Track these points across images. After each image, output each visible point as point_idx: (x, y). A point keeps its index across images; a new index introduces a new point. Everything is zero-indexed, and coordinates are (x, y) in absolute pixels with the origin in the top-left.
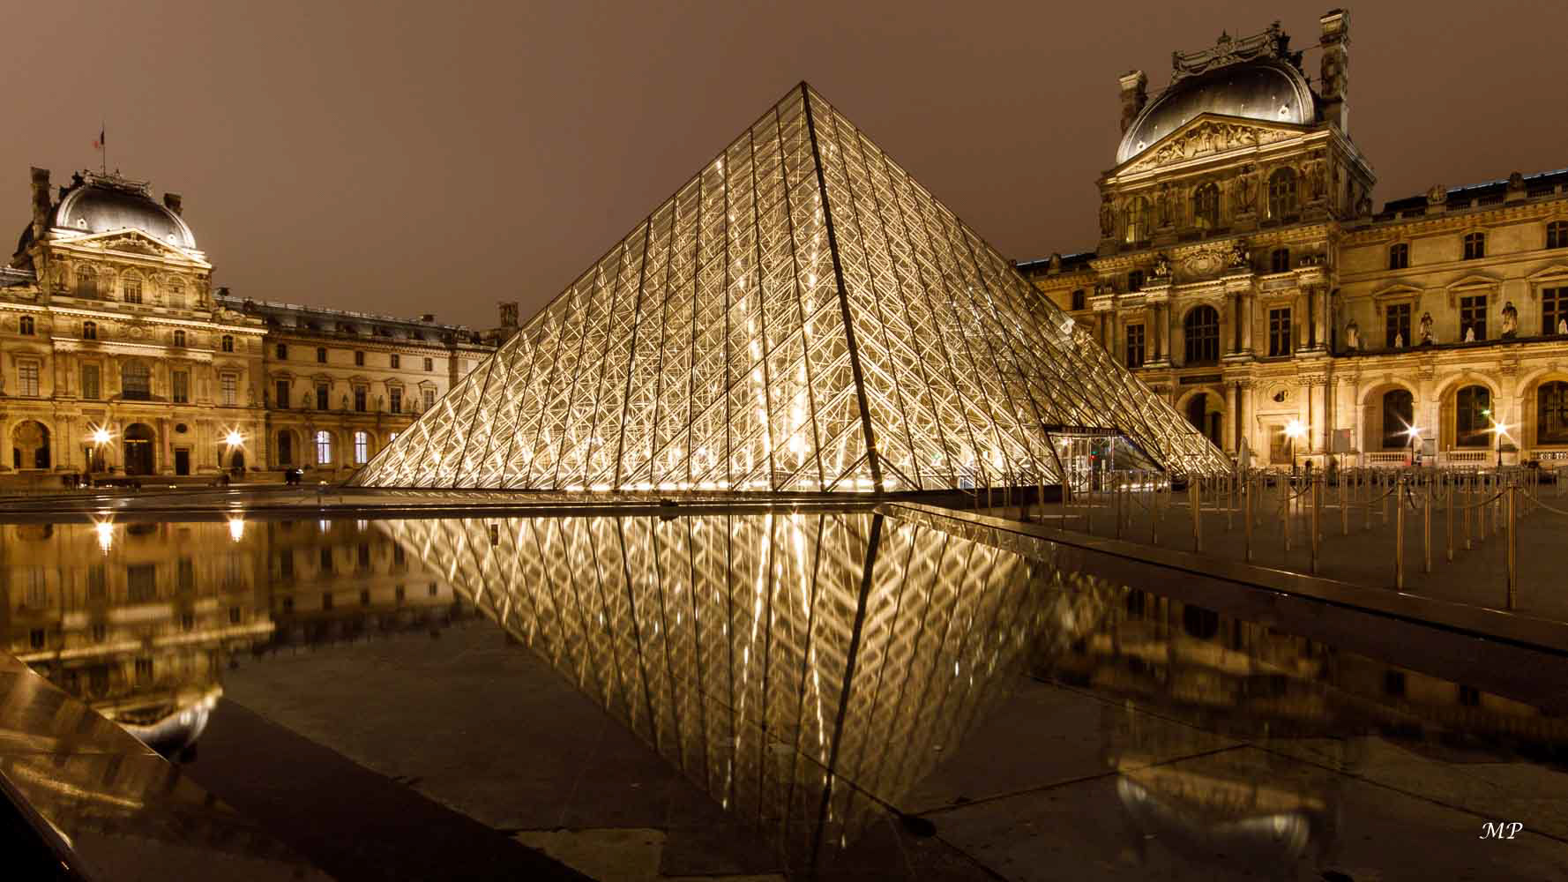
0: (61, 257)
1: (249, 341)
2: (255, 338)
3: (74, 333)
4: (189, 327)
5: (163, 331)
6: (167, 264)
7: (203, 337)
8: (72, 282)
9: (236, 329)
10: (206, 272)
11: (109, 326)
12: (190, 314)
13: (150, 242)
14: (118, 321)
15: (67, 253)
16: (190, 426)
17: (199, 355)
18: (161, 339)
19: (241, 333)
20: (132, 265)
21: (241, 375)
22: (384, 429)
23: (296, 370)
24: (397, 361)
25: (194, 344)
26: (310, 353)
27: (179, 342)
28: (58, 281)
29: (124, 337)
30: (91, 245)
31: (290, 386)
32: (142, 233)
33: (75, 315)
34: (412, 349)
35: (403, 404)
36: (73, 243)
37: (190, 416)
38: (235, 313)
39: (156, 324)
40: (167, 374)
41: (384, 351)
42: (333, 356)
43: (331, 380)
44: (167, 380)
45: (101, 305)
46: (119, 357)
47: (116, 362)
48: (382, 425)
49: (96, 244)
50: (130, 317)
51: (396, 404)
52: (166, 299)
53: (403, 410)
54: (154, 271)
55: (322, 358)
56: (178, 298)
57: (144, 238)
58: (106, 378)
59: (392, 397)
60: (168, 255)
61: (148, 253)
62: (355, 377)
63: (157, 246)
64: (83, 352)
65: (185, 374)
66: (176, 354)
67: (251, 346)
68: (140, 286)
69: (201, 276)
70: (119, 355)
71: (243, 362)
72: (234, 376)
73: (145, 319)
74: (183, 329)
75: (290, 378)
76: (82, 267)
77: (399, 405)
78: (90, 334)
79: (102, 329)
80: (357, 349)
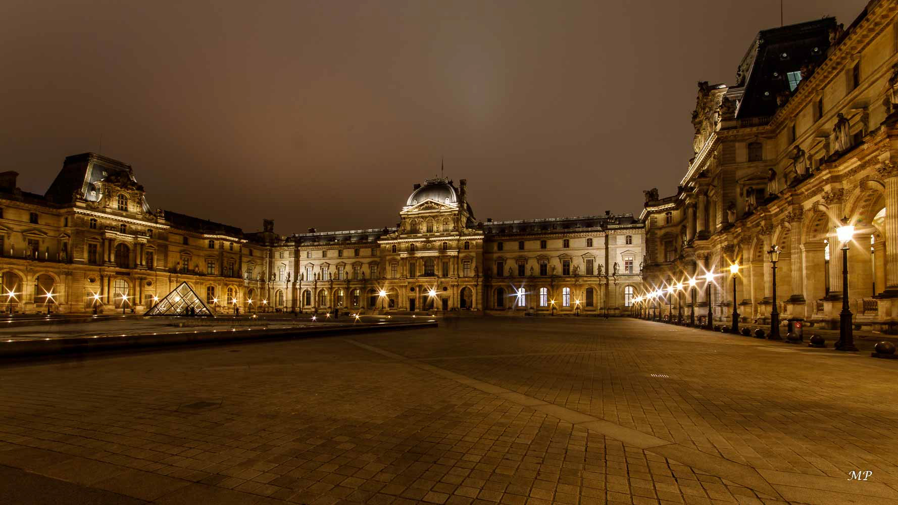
0: (404, 218)
1: (476, 243)
2: (479, 241)
3: (407, 250)
4: (448, 240)
5: (438, 244)
6: (442, 212)
7: (454, 244)
8: (408, 228)
9: (469, 237)
10: (457, 212)
11: (418, 245)
12: (449, 234)
13: (435, 204)
14: (422, 242)
15: (406, 216)
16: (449, 288)
17: (452, 253)
18: (437, 247)
19: (472, 239)
20: (430, 216)
21: (472, 261)
22: (555, 285)
23: (508, 255)
24: (568, 243)
25: (451, 248)
26: (515, 245)
27: (445, 248)
28: (403, 228)
29: (424, 249)
30: (415, 210)
31: (504, 264)
32: (431, 200)
33: (407, 242)
34: (578, 235)
35: (571, 269)
36: (408, 212)
37: (448, 282)
38: (470, 230)
39: (435, 241)
40: (440, 263)
41: (559, 238)
42: (528, 245)
43: (526, 259)
44: (440, 267)
45: (416, 236)
46: (422, 258)
47: (421, 260)
48: (554, 283)
49: (416, 210)
50: (425, 239)
51: (566, 270)
52: (441, 228)
53: (571, 273)
54: (437, 216)
55: (522, 247)
56: (446, 227)
57: (433, 202)
58: (418, 268)
59: (564, 266)
60: (443, 208)
61: (434, 208)
62: (539, 256)
63: (438, 204)
64: (410, 257)
65: (447, 263)
66: (443, 253)
67: (477, 245)
68: (433, 225)
69: (455, 214)
70: (422, 257)
71: (473, 254)
72: (469, 262)
73: (430, 239)
74: (446, 241)
75: (504, 260)
76: (412, 221)
77: (568, 270)
78: (412, 249)
79: (416, 246)
80: (542, 239)
